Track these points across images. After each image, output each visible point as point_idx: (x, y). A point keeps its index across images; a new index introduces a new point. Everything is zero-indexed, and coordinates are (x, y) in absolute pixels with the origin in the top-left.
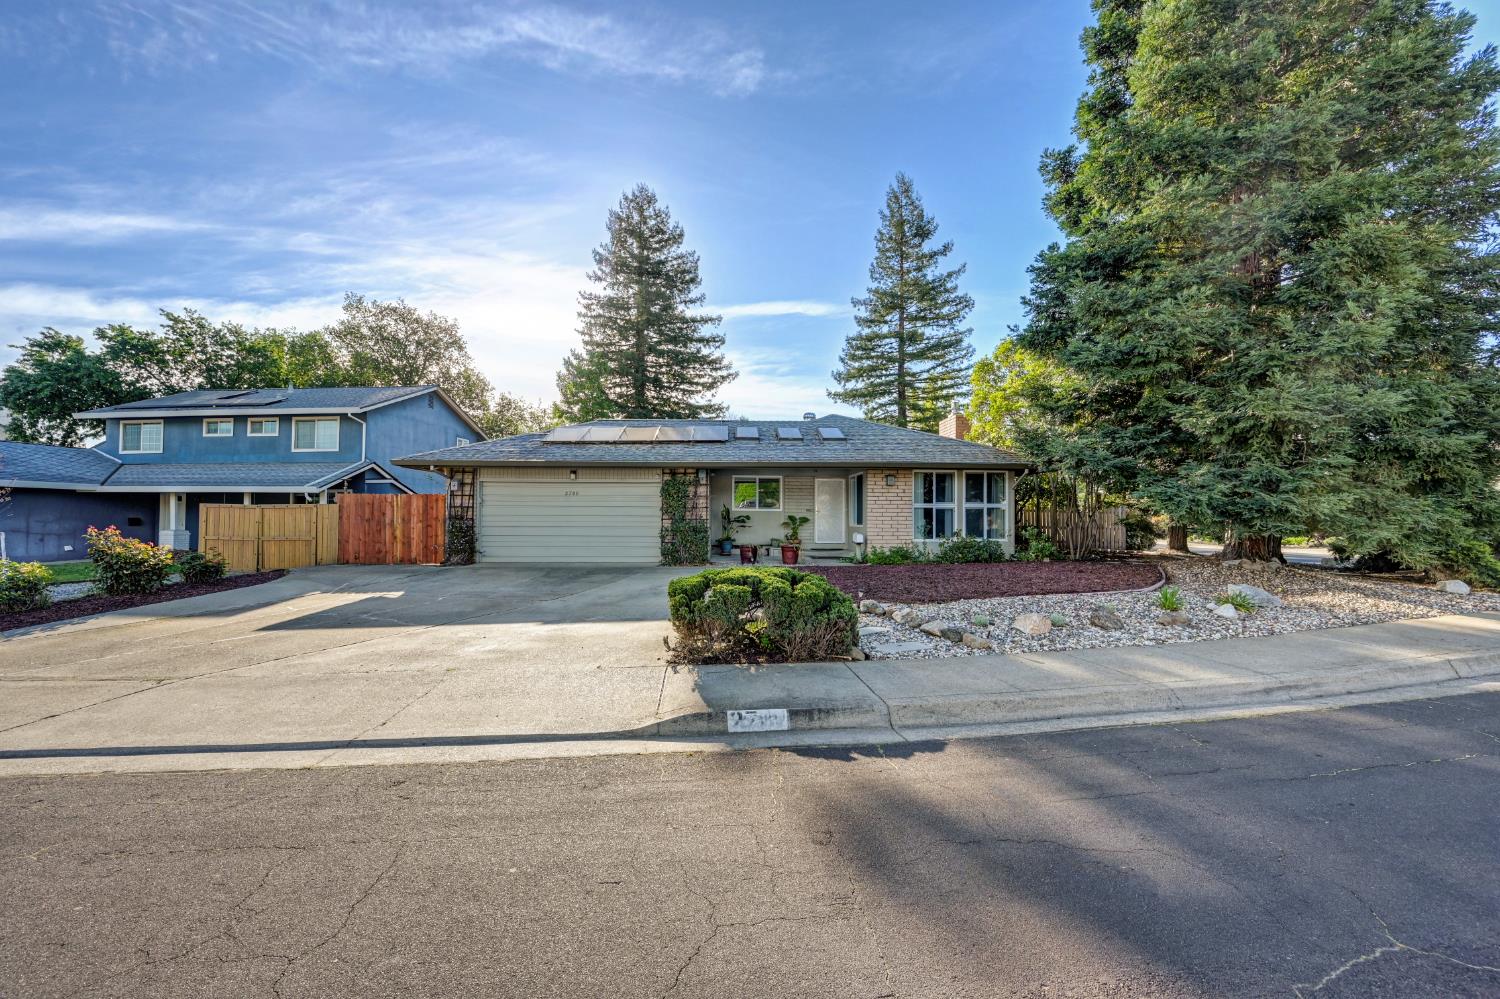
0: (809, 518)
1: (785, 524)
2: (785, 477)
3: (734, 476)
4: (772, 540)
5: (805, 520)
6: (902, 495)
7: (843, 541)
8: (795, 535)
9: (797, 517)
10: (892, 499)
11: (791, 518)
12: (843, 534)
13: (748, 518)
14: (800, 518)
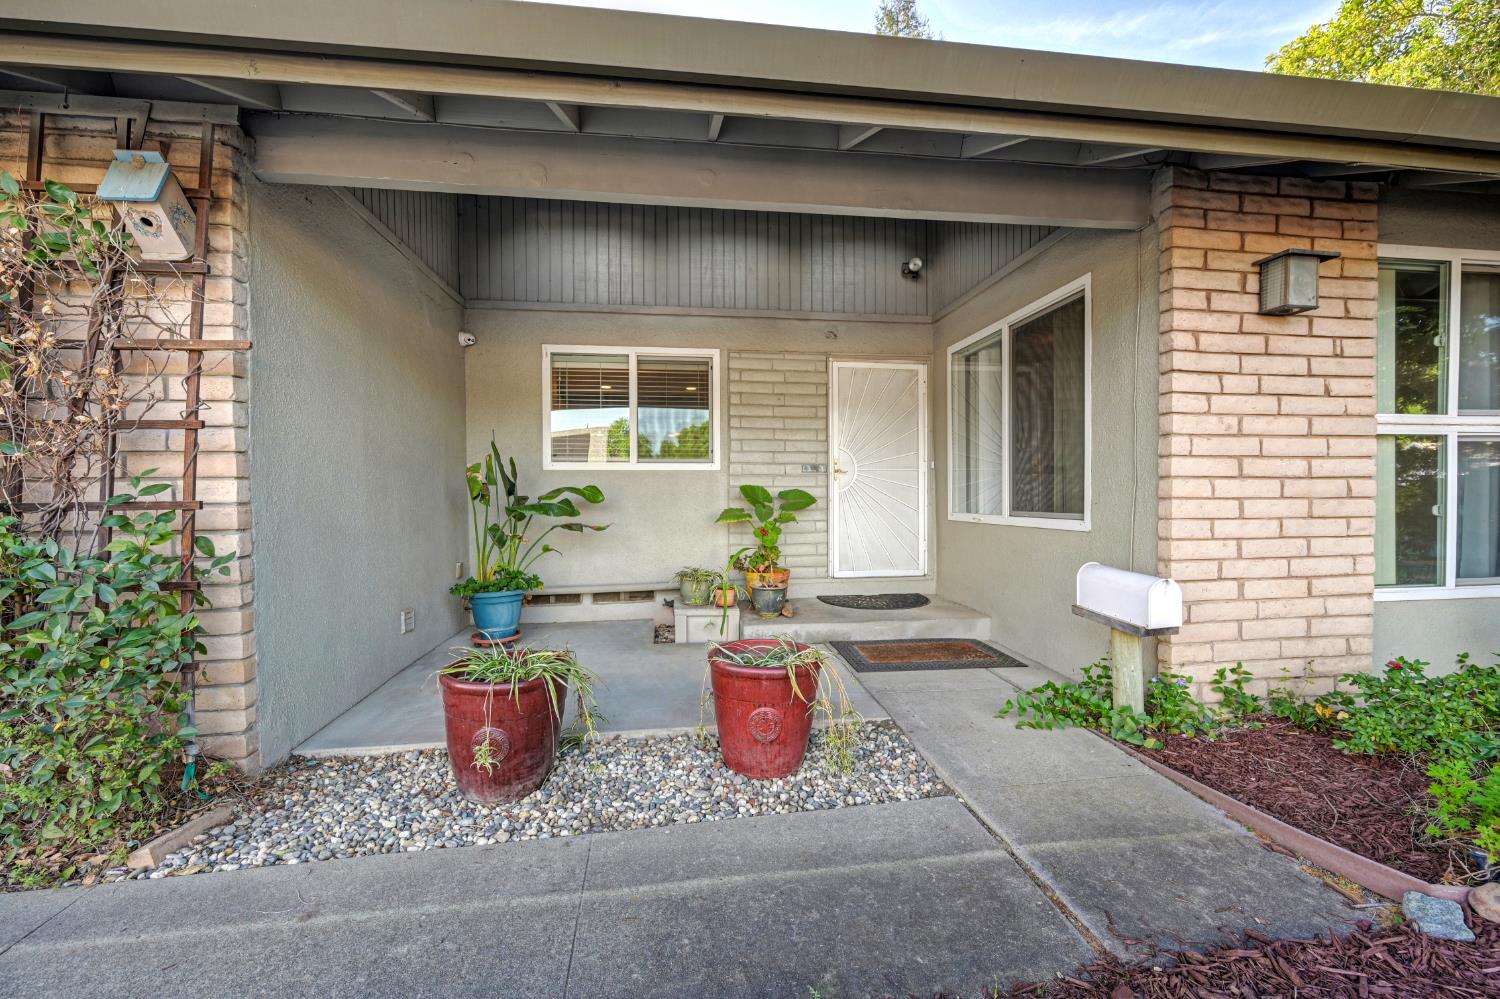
0: (813, 492)
1: (727, 514)
2: (728, 355)
3: (549, 349)
4: (682, 575)
5: (798, 501)
6: (1332, 366)
7: (922, 566)
8: (766, 557)
9: (773, 492)
10: (1282, 385)
11: (752, 494)
12: (923, 546)
13: (592, 495)
14: (782, 495)
